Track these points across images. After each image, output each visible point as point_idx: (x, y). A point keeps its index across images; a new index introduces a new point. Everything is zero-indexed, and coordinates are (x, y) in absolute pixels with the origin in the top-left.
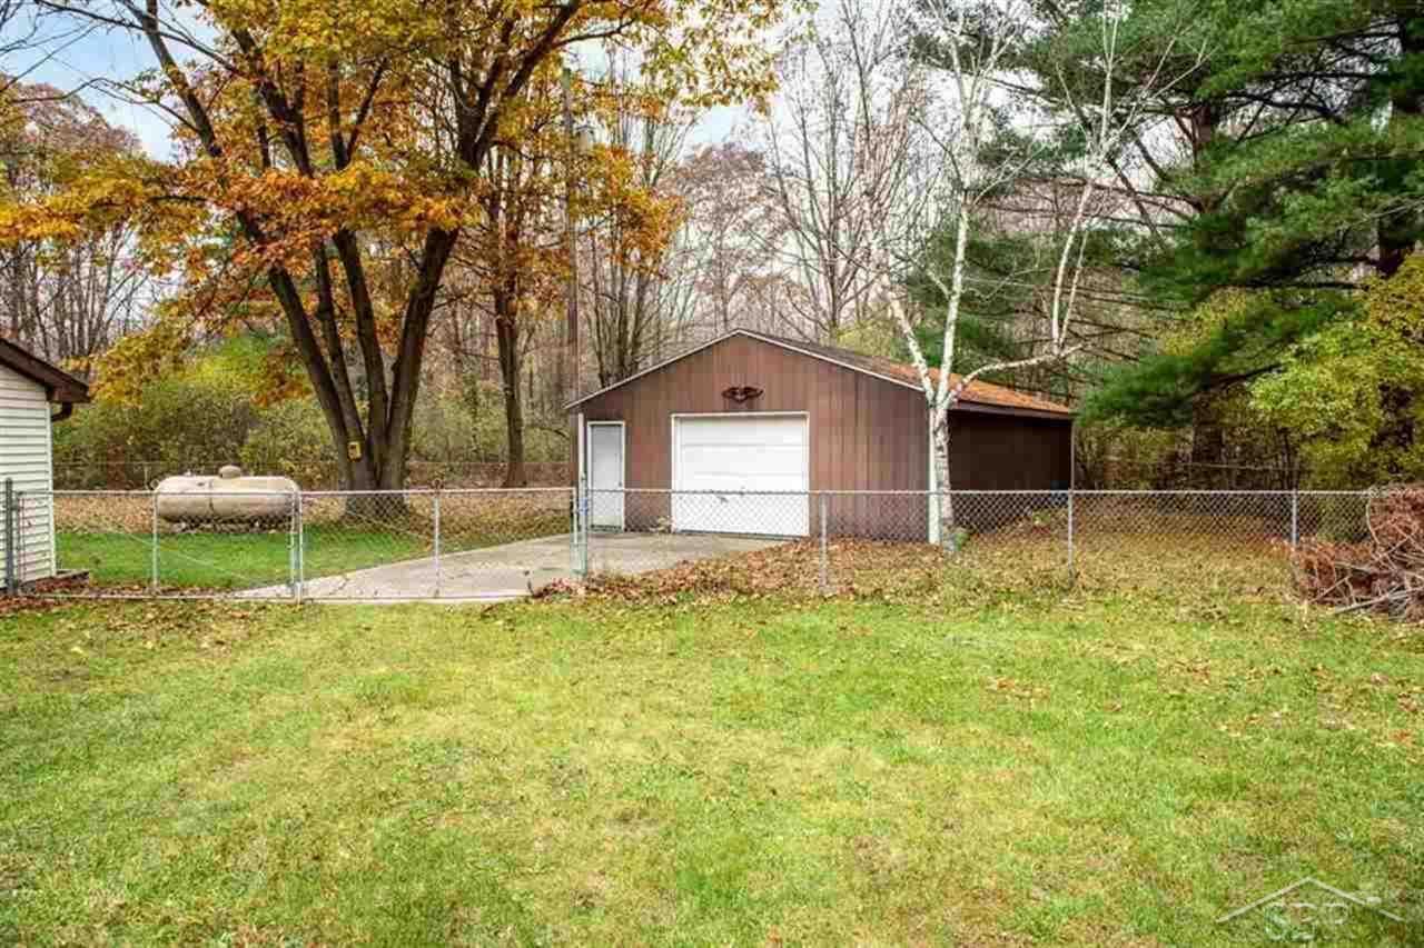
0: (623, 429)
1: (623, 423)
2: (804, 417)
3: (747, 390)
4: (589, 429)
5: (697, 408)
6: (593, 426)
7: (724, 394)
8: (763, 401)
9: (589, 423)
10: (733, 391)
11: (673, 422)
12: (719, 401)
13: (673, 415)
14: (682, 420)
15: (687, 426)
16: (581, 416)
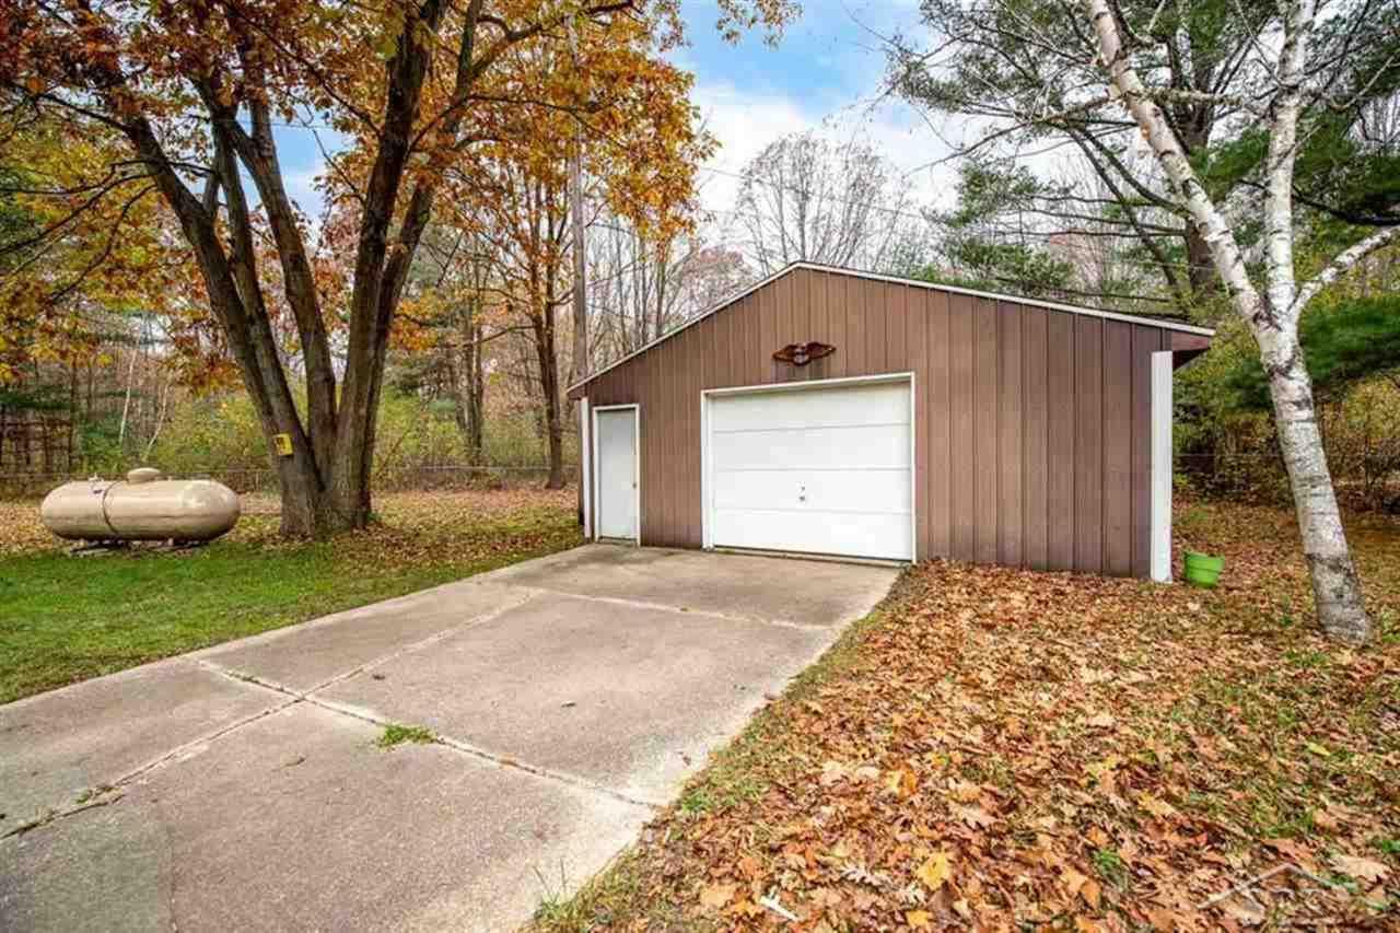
0: (637, 413)
1: (637, 406)
2: (906, 382)
3: (813, 347)
4: (595, 415)
5: (739, 379)
6: (599, 412)
7: (776, 358)
8: (837, 361)
9: (595, 409)
10: (790, 351)
11: (703, 398)
12: (769, 367)
13: (703, 392)
14: (712, 398)
15: (721, 406)
16: (585, 401)
